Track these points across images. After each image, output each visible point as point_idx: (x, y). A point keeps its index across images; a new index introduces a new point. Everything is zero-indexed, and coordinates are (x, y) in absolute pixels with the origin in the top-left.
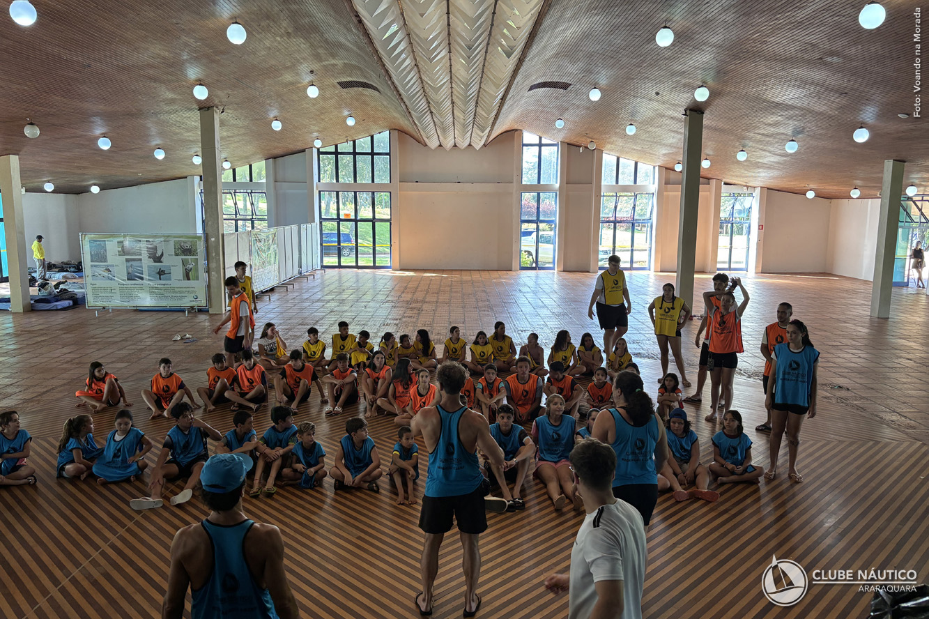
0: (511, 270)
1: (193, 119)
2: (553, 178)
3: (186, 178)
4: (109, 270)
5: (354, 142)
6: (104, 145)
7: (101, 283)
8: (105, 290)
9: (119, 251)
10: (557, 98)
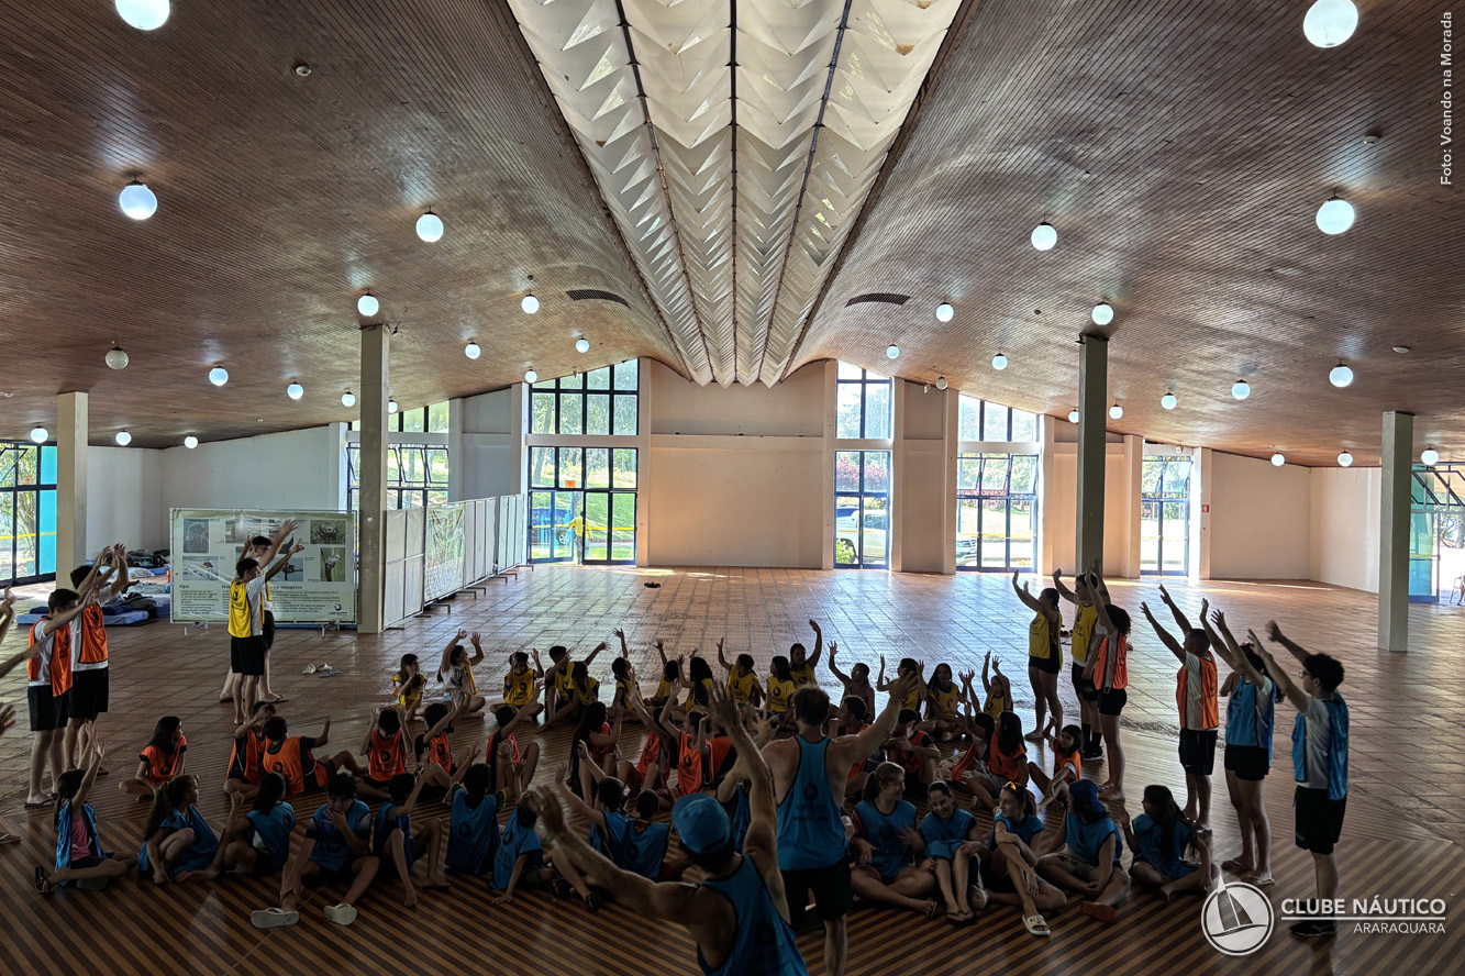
0: (820, 569)
1: (353, 341)
2: (883, 428)
3: (328, 425)
4: (209, 565)
5: (585, 375)
6: (219, 378)
7: (196, 585)
8: (200, 594)
9: (227, 536)
10: (888, 316)
